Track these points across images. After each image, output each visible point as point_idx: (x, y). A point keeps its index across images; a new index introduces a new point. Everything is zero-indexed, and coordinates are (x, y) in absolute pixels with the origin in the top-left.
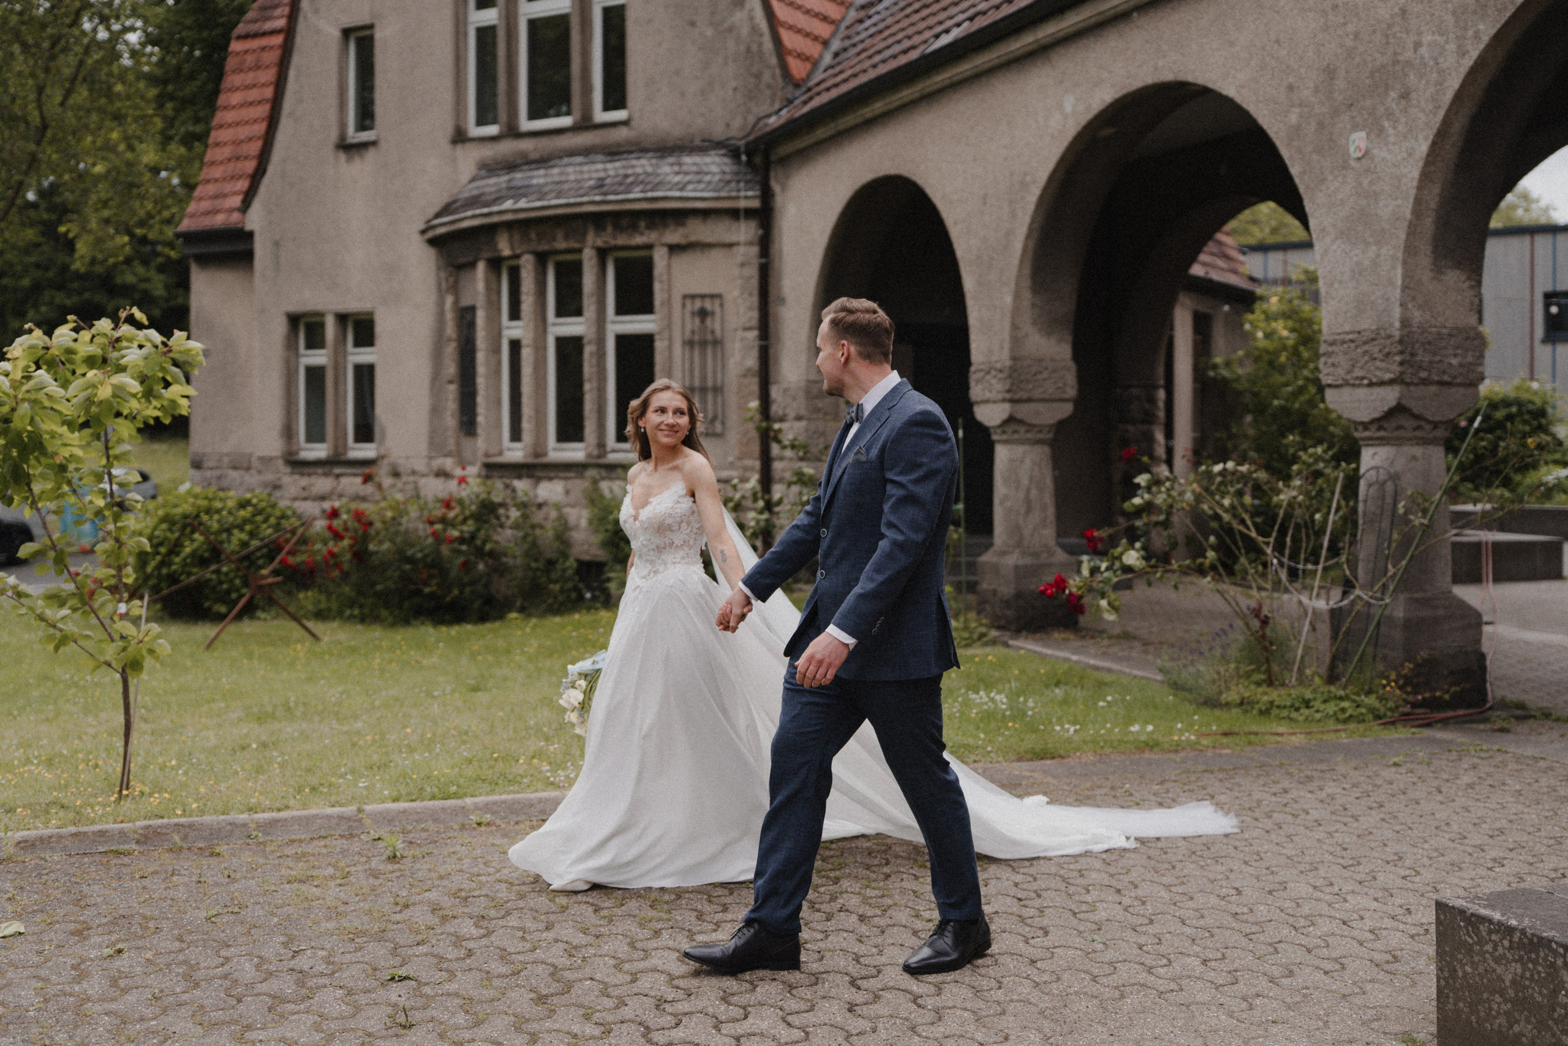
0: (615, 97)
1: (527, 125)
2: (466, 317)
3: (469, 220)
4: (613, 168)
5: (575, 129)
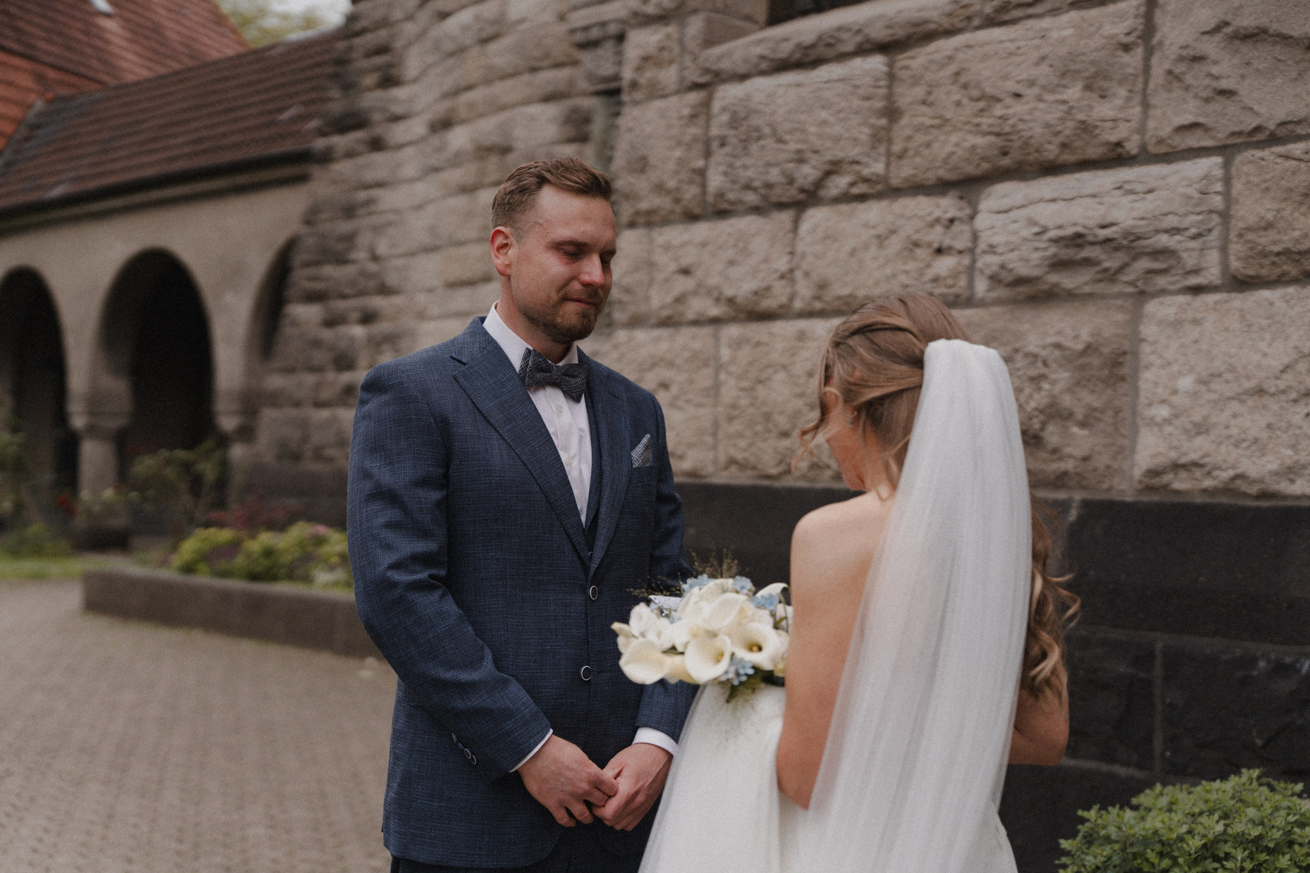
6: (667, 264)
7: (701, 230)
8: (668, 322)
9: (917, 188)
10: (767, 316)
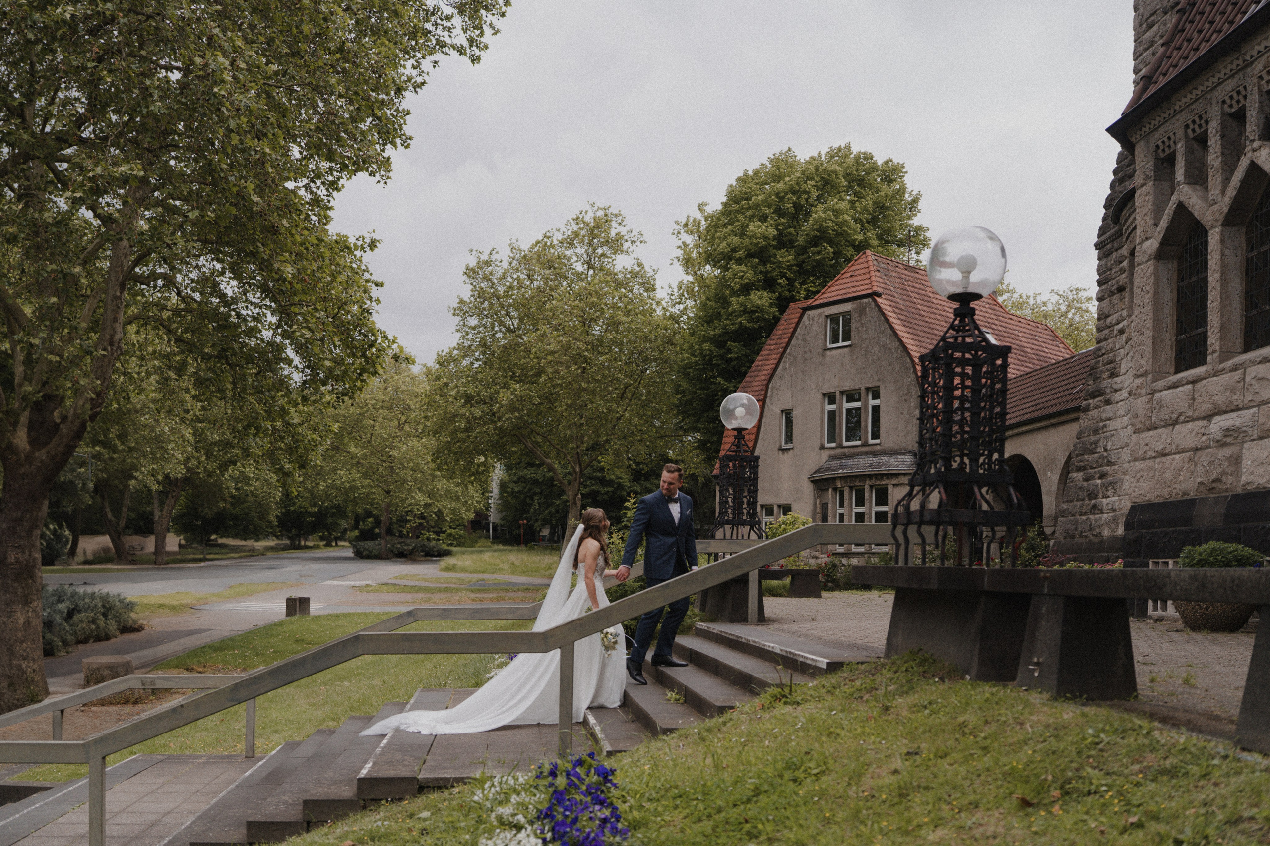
0: (876, 435)
1: (845, 444)
2: (825, 506)
3: (827, 475)
4: (876, 460)
5: (862, 445)
6: (1142, 443)
7: (1151, 433)
8: (1144, 459)
9: (1199, 419)
10: (1166, 455)
